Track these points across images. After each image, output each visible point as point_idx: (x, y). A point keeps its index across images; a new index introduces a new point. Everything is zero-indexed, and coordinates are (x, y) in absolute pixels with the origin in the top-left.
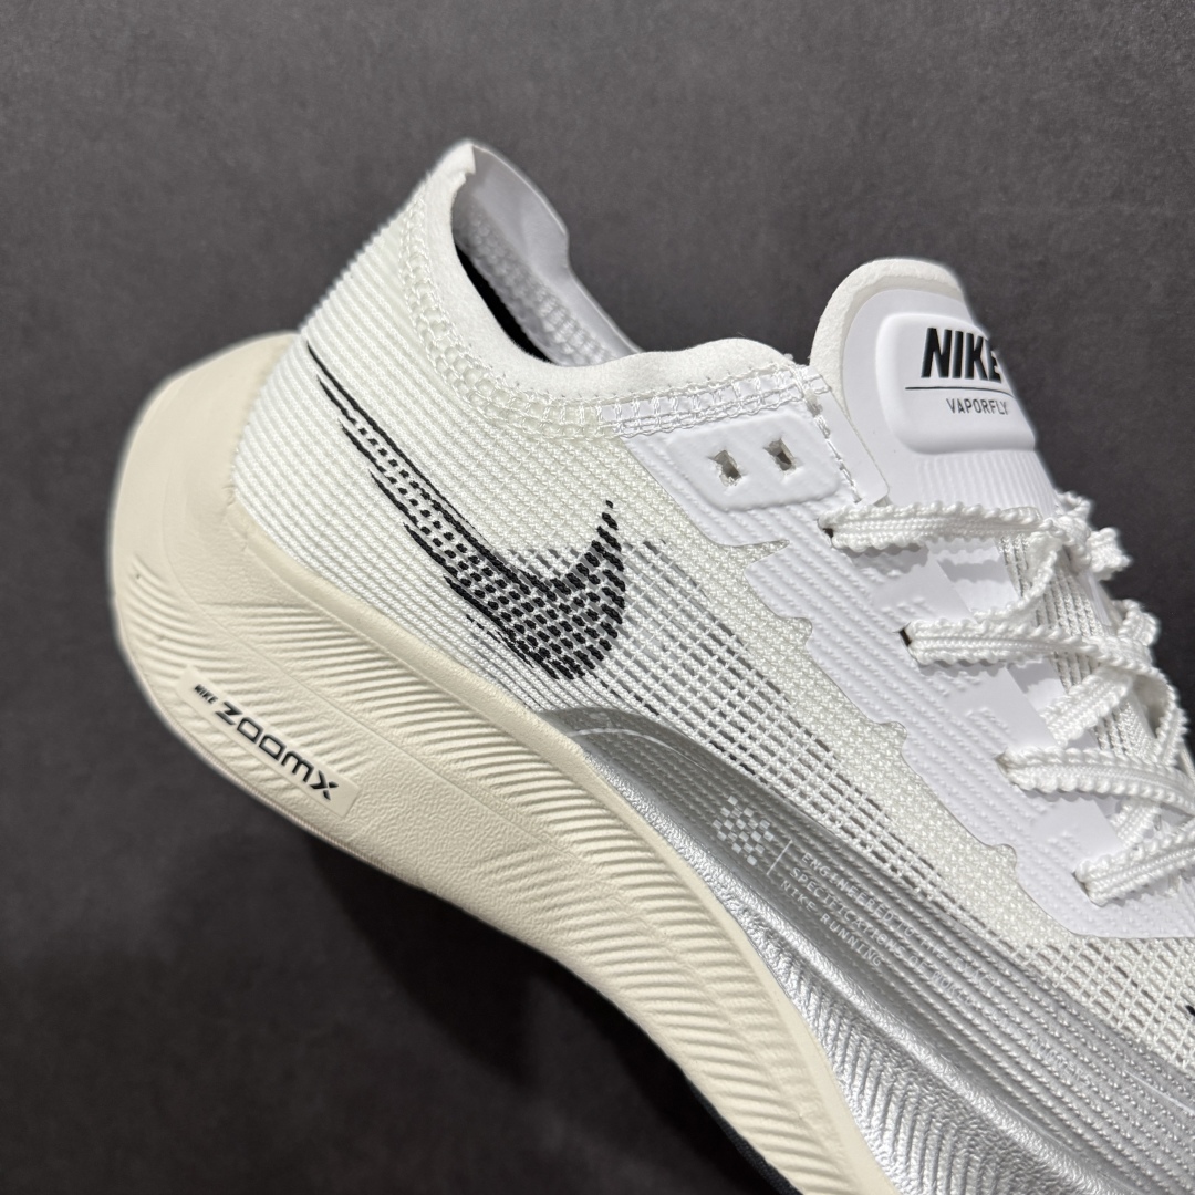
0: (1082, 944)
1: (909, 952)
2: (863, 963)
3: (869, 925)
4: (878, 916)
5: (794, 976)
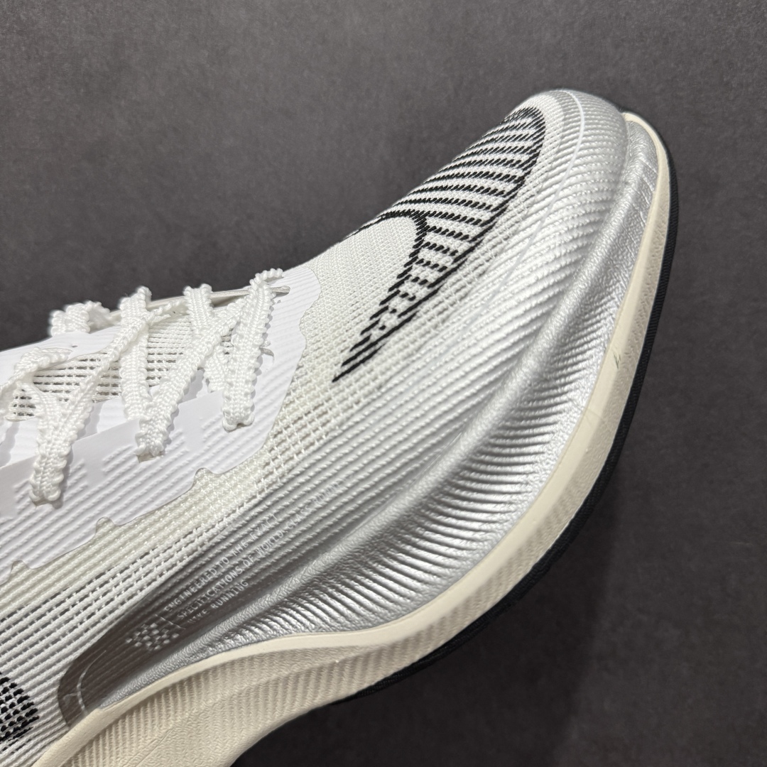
0: (272, 442)
1: (240, 564)
2: (242, 595)
3: (218, 584)
4: (211, 577)
5: (239, 637)
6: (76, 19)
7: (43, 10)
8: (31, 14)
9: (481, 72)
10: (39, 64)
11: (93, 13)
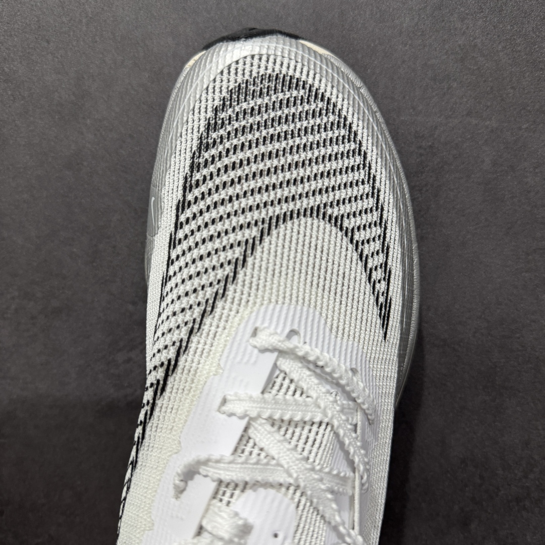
6: (46, 64)
7: (21, 62)
8: (12, 66)
9: (359, 56)
10: (22, 102)
11: (57, 58)
